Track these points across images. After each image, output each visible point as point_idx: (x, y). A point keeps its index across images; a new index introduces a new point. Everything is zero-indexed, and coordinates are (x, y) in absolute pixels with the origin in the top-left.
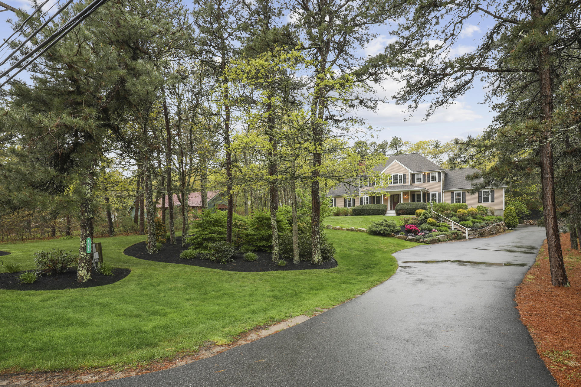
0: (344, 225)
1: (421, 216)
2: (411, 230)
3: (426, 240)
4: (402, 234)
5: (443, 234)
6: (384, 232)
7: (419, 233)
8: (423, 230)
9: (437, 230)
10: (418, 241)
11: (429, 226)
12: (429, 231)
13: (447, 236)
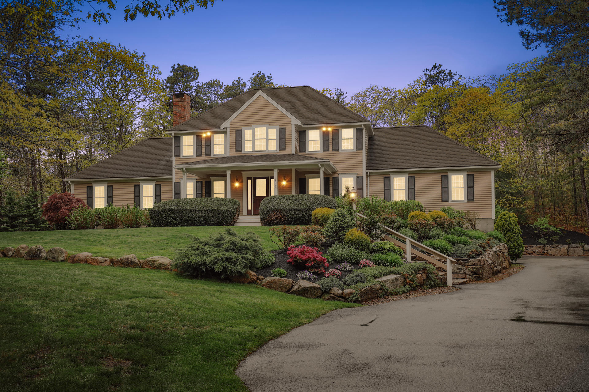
0: (109, 249)
1: (329, 224)
2: (305, 262)
3: (348, 291)
4: (280, 274)
5: (391, 273)
6: (225, 269)
7: (327, 269)
8: (337, 261)
9: (375, 262)
10: (326, 296)
11: (352, 250)
12: (353, 264)
13: (404, 277)
